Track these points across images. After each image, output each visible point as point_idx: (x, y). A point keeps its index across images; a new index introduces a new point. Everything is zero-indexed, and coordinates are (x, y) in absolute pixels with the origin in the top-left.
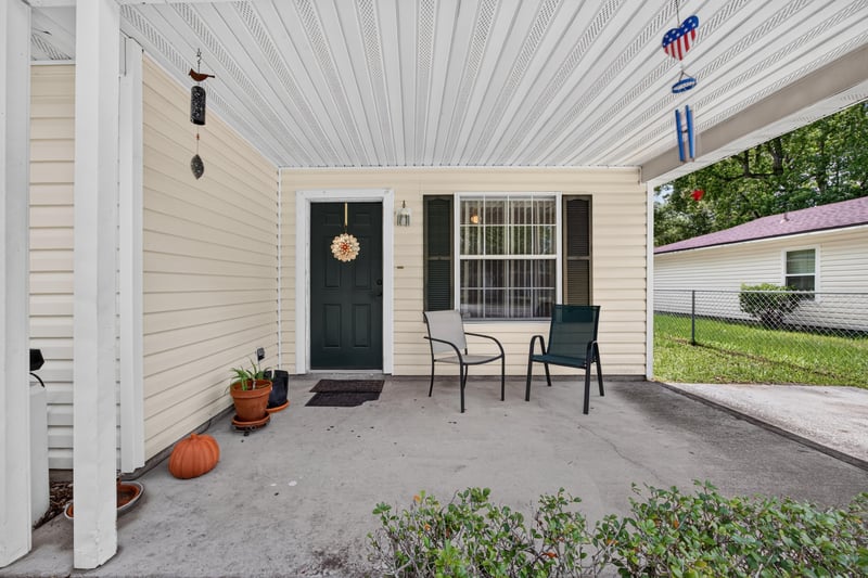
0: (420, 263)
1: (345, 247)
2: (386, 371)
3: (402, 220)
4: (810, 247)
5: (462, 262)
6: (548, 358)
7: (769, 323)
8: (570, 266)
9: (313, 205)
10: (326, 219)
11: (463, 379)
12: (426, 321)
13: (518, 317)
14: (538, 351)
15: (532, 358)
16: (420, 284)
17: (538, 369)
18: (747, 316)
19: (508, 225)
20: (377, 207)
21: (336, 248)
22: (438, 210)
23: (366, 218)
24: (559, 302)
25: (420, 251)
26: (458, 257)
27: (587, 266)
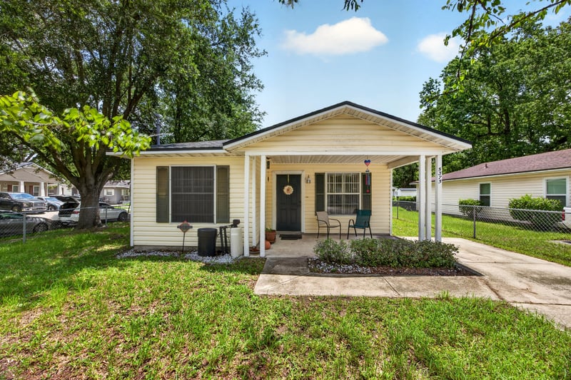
0: (314, 195)
1: (288, 190)
2: (302, 231)
3: (308, 181)
4: (488, 182)
5: (328, 195)
6: (355, 227)
7: (470, 218)
8: (364, 197)
9: (278, 176)
10: (282, 180)
11: (328, 234)
12: (316, 215)
13: (347, 213)
14: (352, 224)
15: (349, 226)
16: (314, 203)
17: (352, 231)
18: (461, 214)
19: (343, 183)
20: (299, 176)
21: (285, 190)
22: (319, 178)
23: (295, 180)
24: (360, 209)
25: (314, 191)
26: (326, 194)
27: (370, 196)
